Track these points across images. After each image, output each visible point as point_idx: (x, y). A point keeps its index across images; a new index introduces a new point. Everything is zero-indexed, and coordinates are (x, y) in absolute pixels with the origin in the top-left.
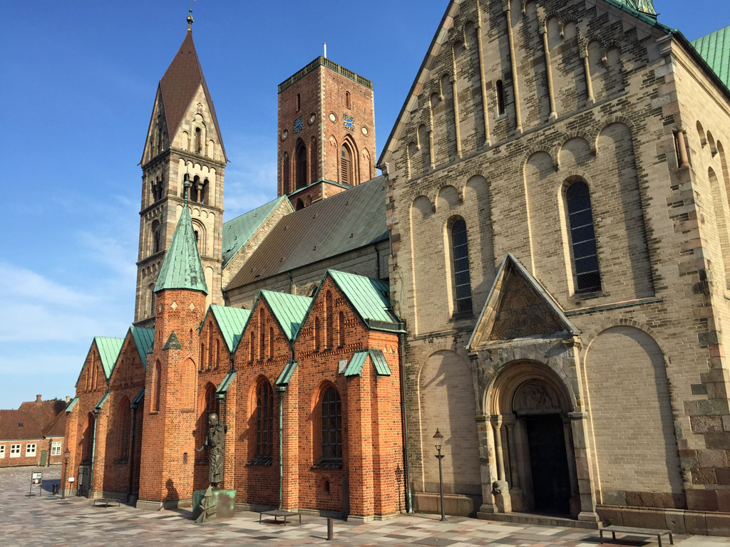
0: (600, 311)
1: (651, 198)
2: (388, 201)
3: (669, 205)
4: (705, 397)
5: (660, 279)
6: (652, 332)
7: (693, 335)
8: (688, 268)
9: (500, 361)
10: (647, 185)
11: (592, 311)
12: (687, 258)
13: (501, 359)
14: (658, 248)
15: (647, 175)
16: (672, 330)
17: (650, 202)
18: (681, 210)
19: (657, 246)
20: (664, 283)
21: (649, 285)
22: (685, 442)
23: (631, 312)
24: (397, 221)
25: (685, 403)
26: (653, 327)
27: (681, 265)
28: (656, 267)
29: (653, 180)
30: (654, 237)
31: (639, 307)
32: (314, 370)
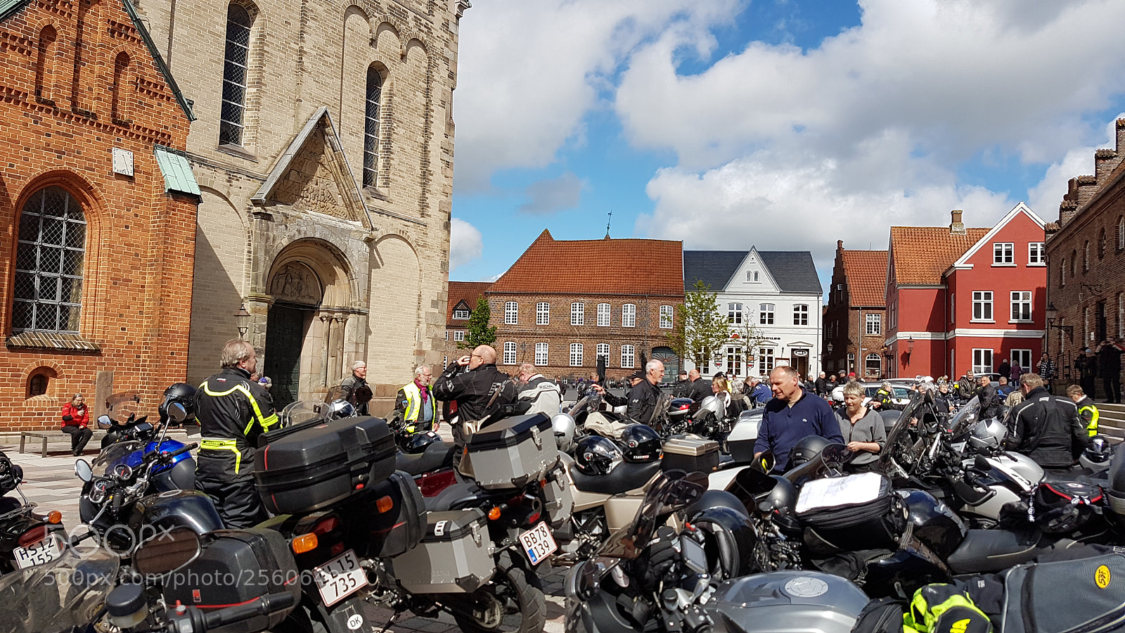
0: (388, 215)
1: (433, 134)
3: (442, 148)
4: (436, 311)
5: (428, 207)
6: (417, 250)
7: (438, 260)
8: (444, 207)
9: (297, 233)
10: (432, 120)
11: (381, 213)
12: (443, 198)
14: (431, 180)
15: (433, 111)
16: (428, 253)
17: (431, 136)
18: (446, 157)
19: (431, 177)
20: (429, 211)
21: (418, 208)
22: (421, 344)
23: (407, 226)
25: (426, 312)
26: (419, 245)
27: (441, 202)
28: (427, 195)
29: (436, 119)
30: (429, 169)
31: (412, 224)
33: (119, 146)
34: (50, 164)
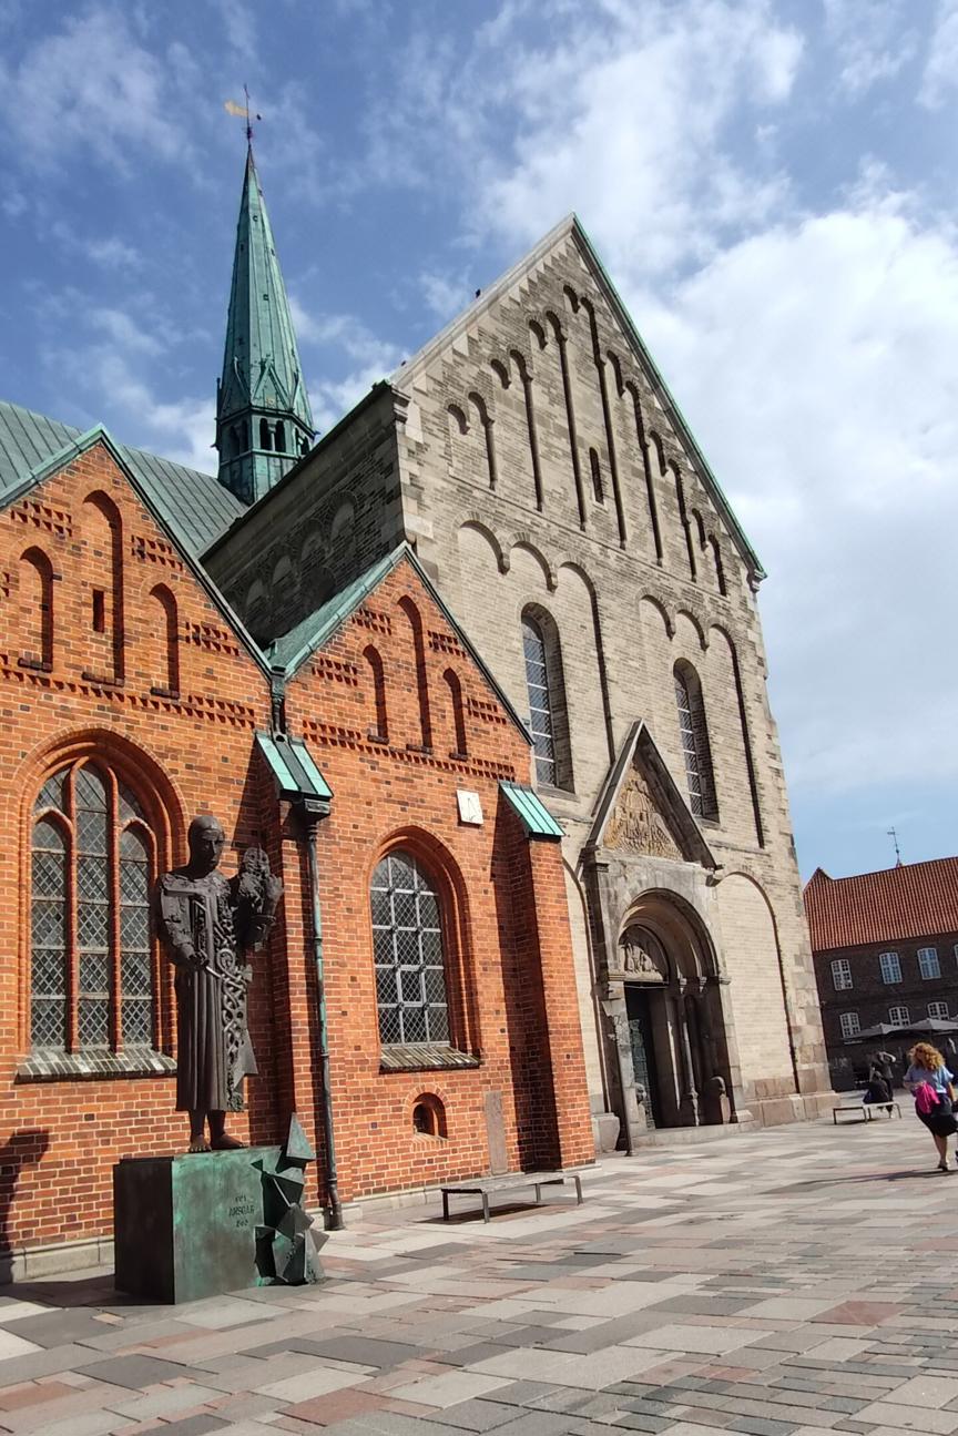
0: (727, 848)
1: (755, 736)
3: (767, 753)
4: (802, 969)
5: (765, 831)
6: (766, 888)
7: (791, 900)
8: (783, 829)
9: (638, 885)
10: (750, 719)
11: (718, 845)
12: (781, 815)
13: (640, 882)
14: (762, 795)
16: (777, 891)
17: (753, 739)
19: (761, 792)
20: (769, 836)
21: (755, 834)
22: (794, 1017)
23: (747, 858)
25: (792, 973)
27: (779, 822)
28: (763, 814)
30: (758, 781)
31: (754, 855)
33: (463, 787)
34: (395, 820)
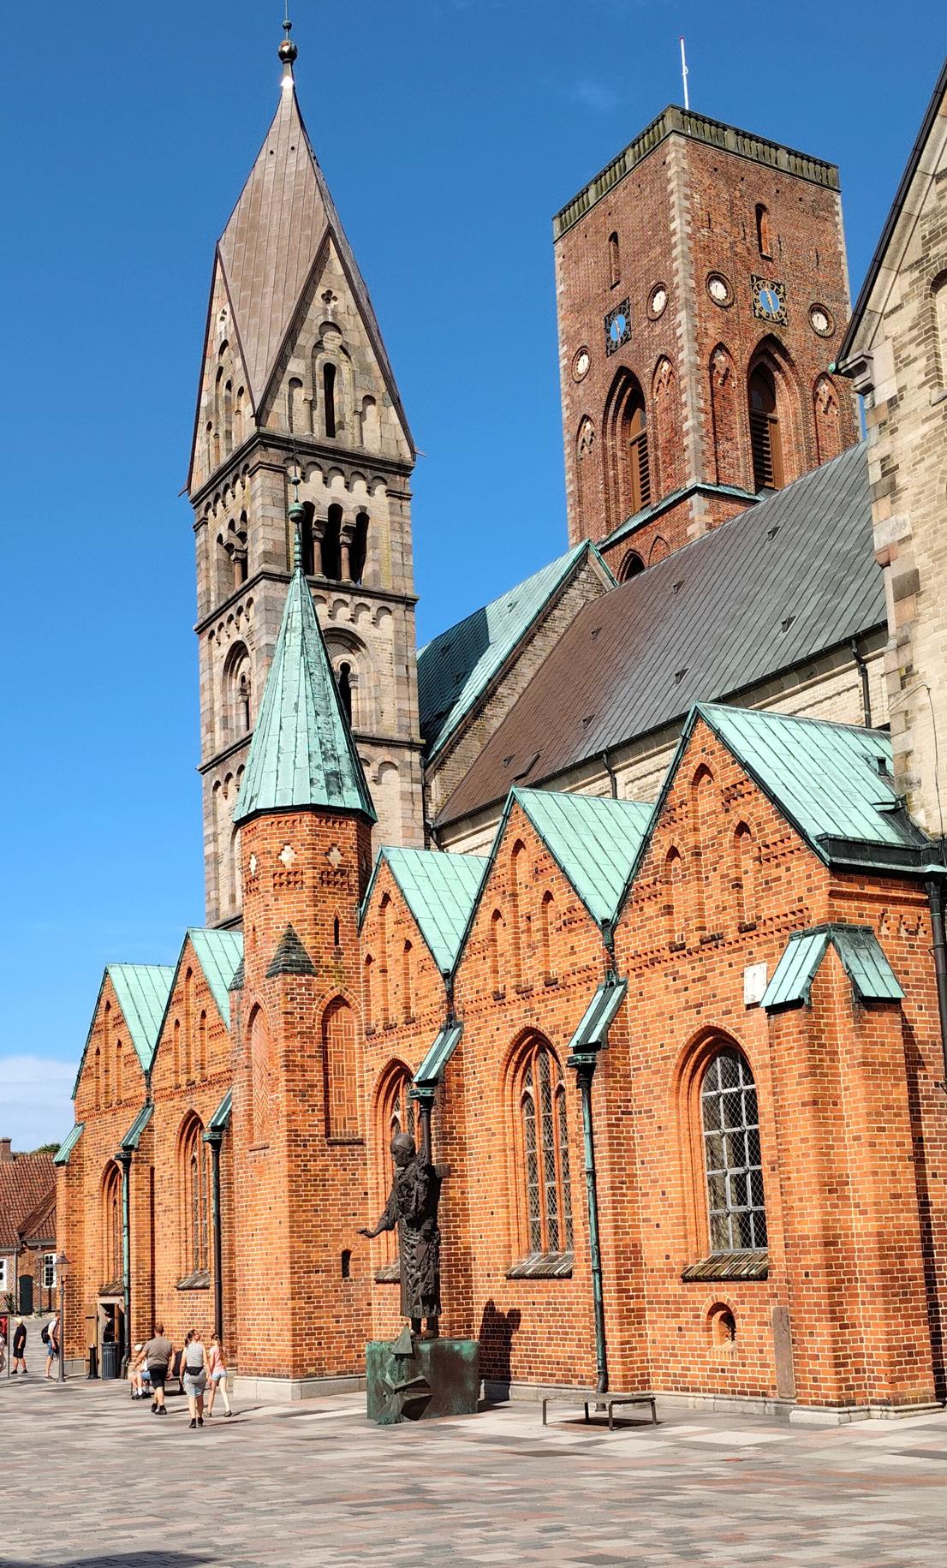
2: (875, 474)
24: (907, 532)
32: (673, 1002)
33: (751, 962)
